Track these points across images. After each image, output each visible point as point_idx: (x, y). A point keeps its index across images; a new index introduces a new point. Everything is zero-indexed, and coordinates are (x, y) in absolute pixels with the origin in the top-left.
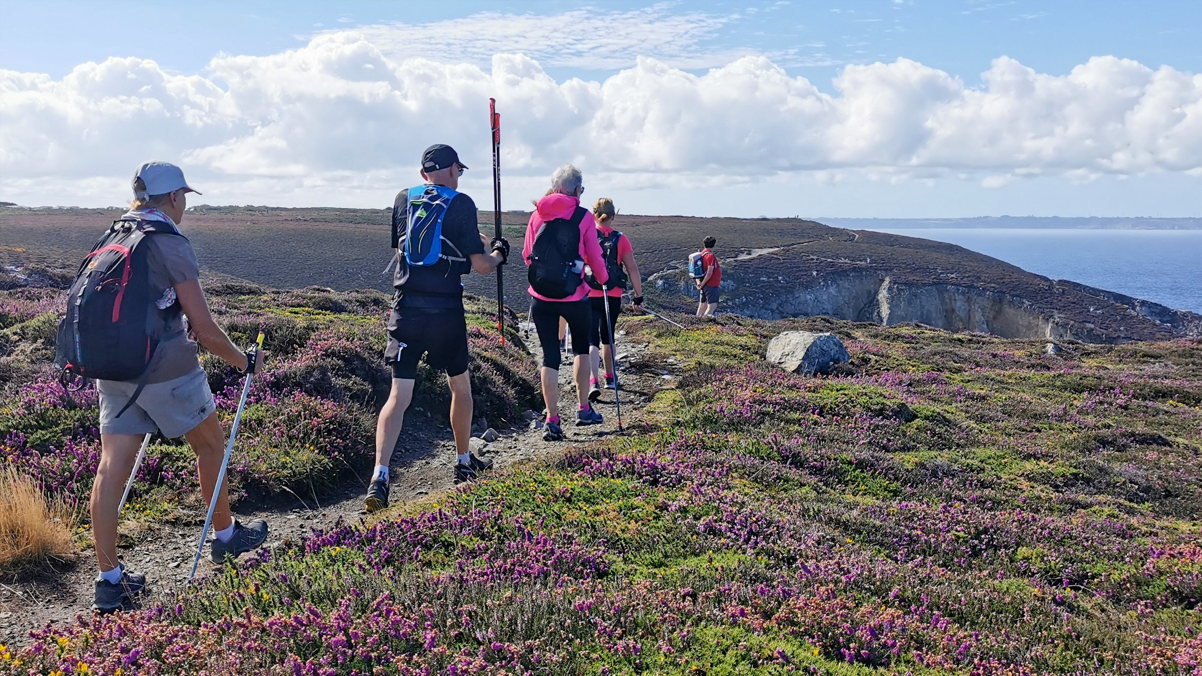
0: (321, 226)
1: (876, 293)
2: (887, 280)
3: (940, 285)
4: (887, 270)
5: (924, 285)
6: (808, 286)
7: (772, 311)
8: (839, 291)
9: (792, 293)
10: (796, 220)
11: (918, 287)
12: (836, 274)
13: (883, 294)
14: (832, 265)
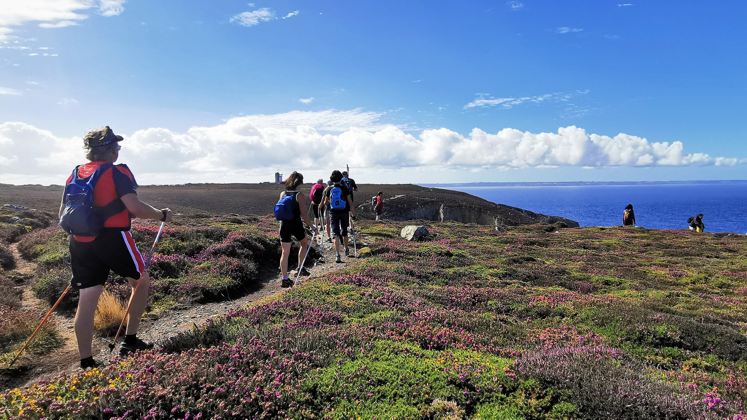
0: (235, 190)
1: (439, 210)
2: (442, 205)
3: (460, 206)
4: (443, 202)
5: (455, 207)
6: (416, 207)
7: (403, 217)
8: (426, 210)
9: (410, 210)
10: (410, 184)
11: (453, 208)
12: (425, 203)
13: (441, 211)
14: (423, 200)
